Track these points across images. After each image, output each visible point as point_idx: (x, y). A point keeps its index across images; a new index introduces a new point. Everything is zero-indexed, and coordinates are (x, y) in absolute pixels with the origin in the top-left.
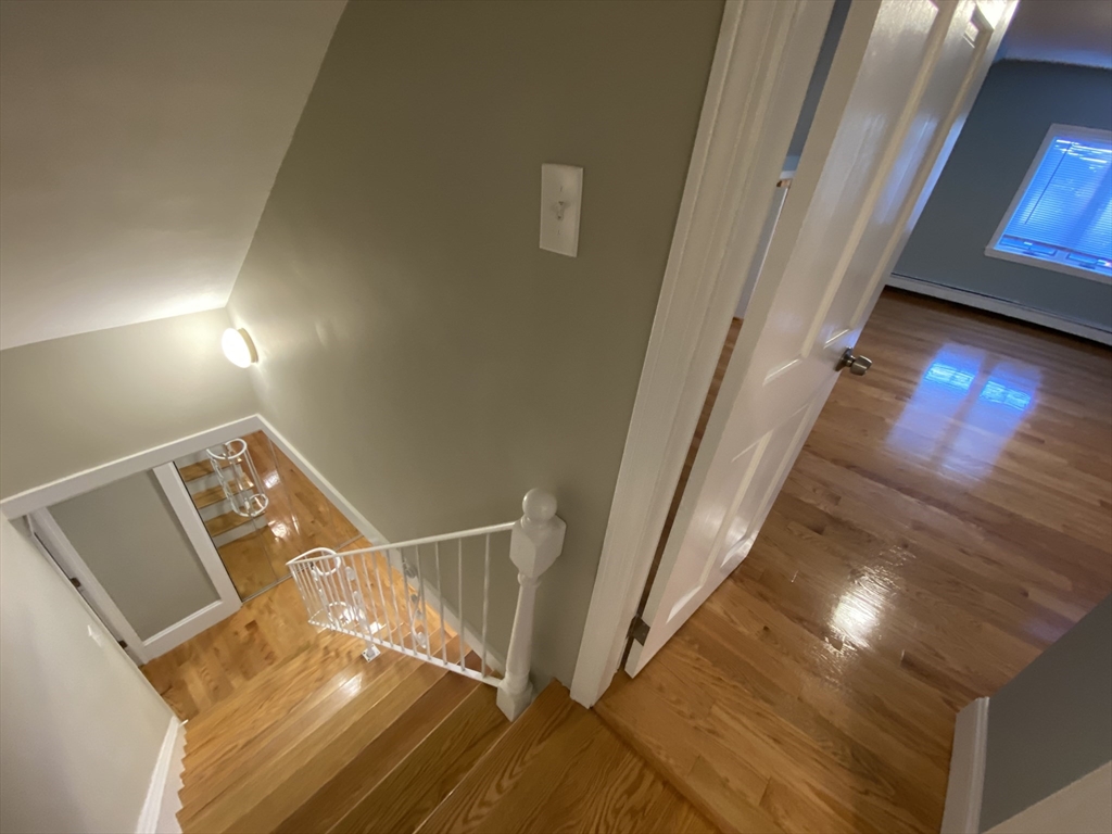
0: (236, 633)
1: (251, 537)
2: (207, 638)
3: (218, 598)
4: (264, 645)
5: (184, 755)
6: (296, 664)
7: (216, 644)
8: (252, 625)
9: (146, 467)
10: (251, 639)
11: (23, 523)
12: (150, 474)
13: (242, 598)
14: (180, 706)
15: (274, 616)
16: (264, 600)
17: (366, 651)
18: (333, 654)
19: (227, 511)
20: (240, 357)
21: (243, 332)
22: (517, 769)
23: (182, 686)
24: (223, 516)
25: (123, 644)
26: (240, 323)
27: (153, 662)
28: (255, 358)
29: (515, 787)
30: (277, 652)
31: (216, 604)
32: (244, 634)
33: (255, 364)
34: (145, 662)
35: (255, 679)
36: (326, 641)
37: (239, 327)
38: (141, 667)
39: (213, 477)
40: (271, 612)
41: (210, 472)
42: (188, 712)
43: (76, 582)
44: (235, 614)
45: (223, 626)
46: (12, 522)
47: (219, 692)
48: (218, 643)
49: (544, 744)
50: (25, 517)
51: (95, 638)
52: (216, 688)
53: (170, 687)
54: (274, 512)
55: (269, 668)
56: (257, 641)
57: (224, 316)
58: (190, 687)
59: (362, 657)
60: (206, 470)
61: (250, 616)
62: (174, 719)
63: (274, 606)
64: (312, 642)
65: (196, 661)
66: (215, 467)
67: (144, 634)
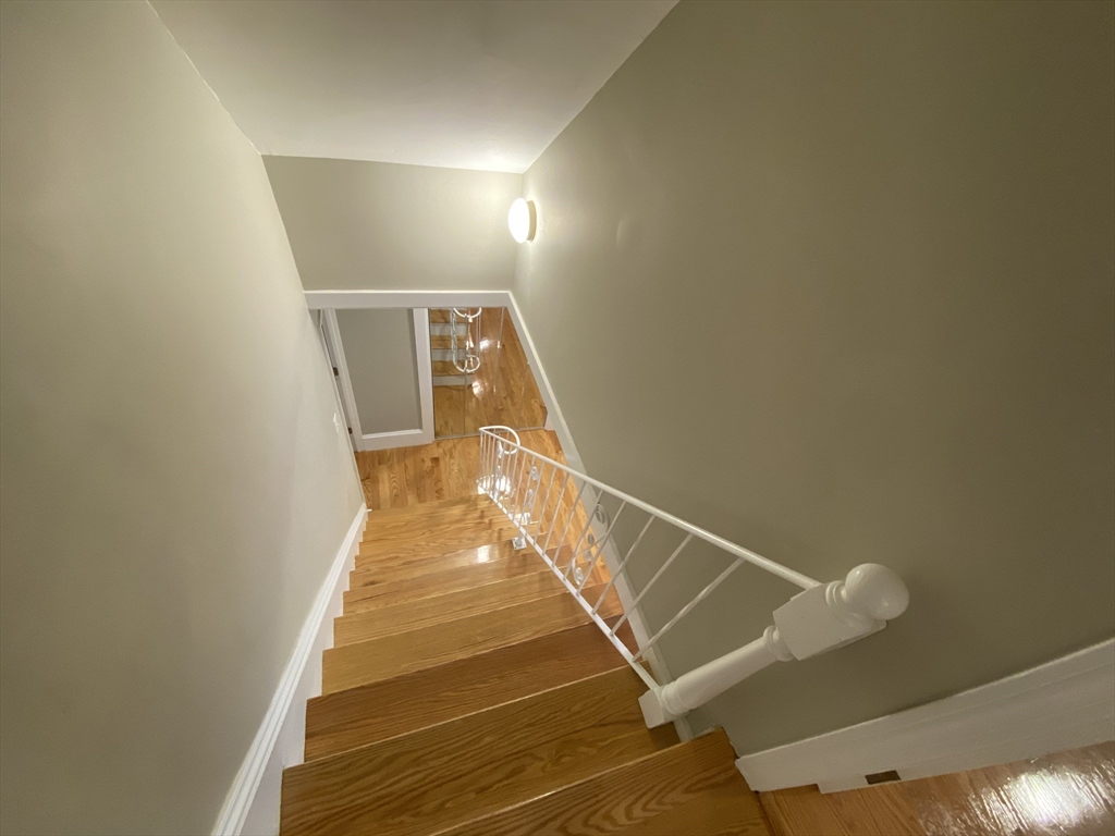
0: (423, 461)
1: (457, 388)
2: (405, 453)
3: (421, 428)
4: (438, 480)
5: (362, 540)
6: (457, 511)
7: (407, 462)
8: (436, 460)
9: (410, 306)
10: (432, 471)
11: (318, 316)
12: (410, 312)
13: (436, 435)
14: (370, 495)
15: (452, 461)
16: (450, 445)
17: (516, 539)
18: (487, 521)
19: (448, 360)
20: (519, 230)
21: (531, 205)
22: (652, 805)
23: (376, 481)
24: (444, 362)
25: (350, 430)
26: (532, 196)
27: (363, 453)
28: (531, 237)
29: (645, 823)
30: (445, 492)
31: (418, 431)
32: (428, 464)
33: (529, 242)
34: (359, 451)
35: (425, 505)
36: (483, 505)
37: (529, 200)
38: (356, 452)
39: (447, 327)
40: (451, 457)
41: (447, 322)
42: (374, 505)
43: (336, 371)
44: (427, 445)
45: (417, 449)
46: (311, 311)
47: (398, 500)
48: (409, 462)
49: (690, 796)
50: (319, 311)
51: (336, 424)
52: (396, 496)
53: (368, 478)
54: (480, 374)
55: (436, 503)
56: (434, 475)
57: (519, 183)
58: (381, 485)
59: (511, 542)
60: (444, 318)
61: (437, 452)
62: (364, 505)
63: (456, 454)
64: (473, 498)
65: (390, 468)
66: (453, 319)
67: (365, 431)
